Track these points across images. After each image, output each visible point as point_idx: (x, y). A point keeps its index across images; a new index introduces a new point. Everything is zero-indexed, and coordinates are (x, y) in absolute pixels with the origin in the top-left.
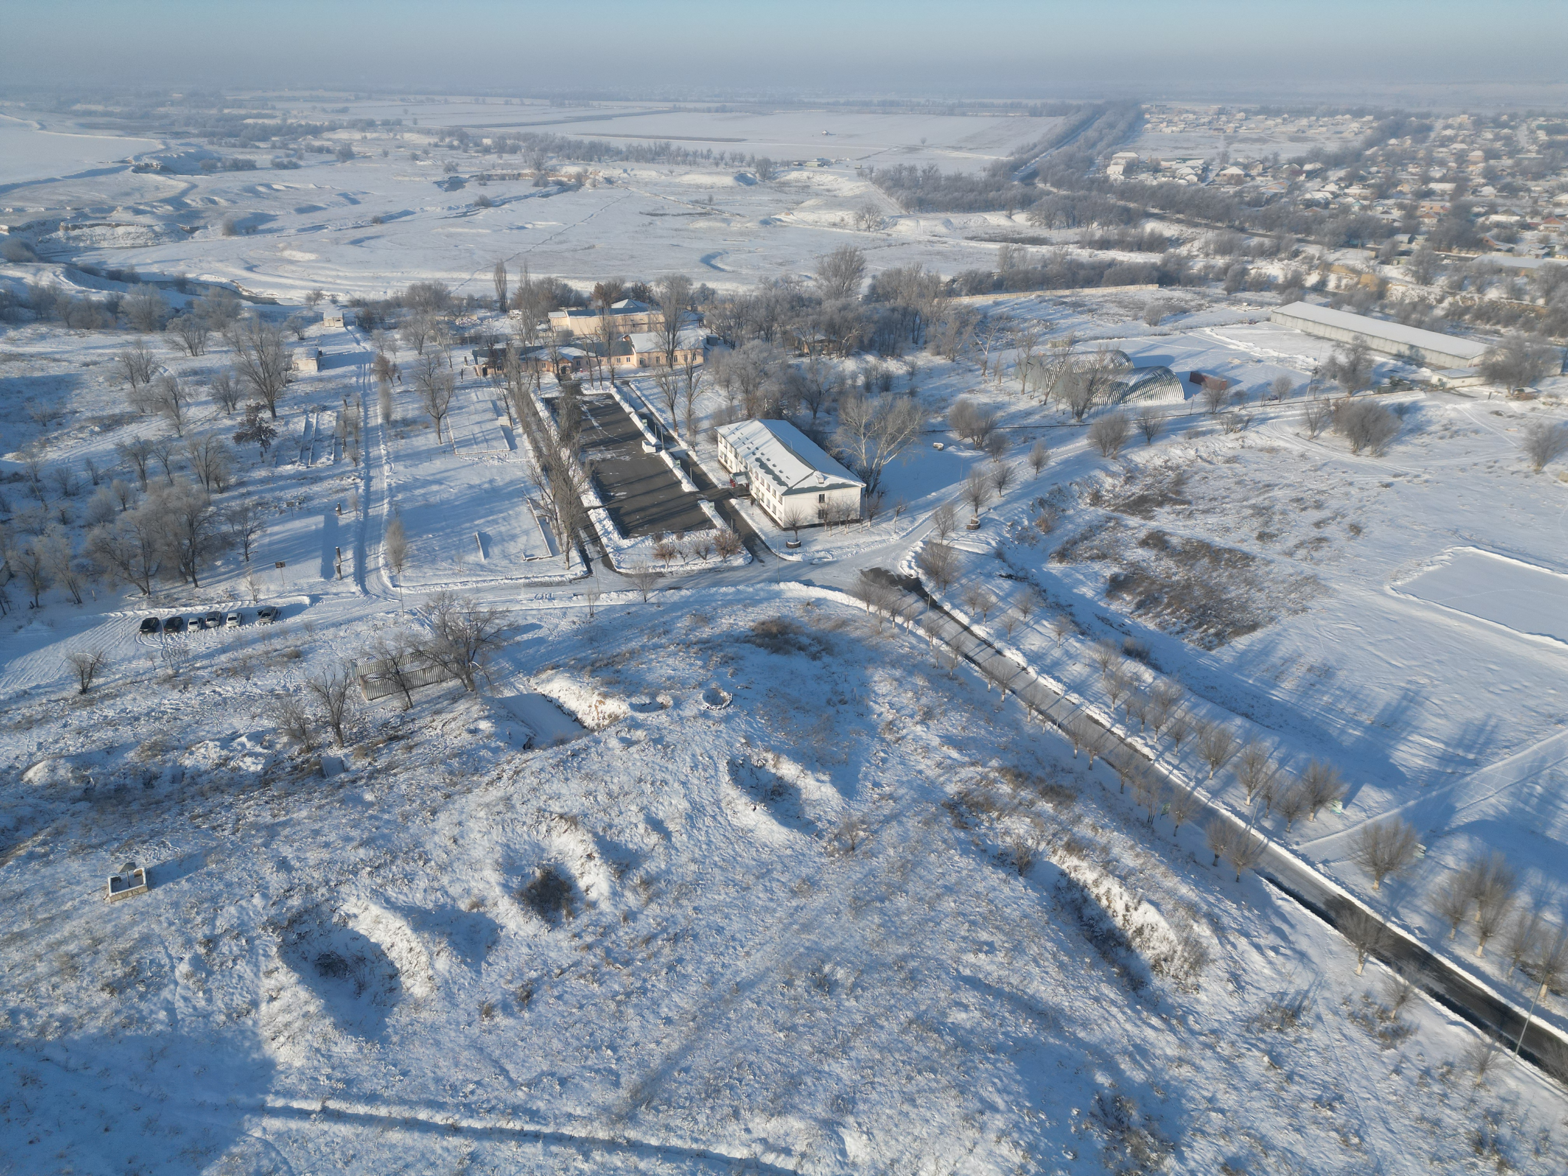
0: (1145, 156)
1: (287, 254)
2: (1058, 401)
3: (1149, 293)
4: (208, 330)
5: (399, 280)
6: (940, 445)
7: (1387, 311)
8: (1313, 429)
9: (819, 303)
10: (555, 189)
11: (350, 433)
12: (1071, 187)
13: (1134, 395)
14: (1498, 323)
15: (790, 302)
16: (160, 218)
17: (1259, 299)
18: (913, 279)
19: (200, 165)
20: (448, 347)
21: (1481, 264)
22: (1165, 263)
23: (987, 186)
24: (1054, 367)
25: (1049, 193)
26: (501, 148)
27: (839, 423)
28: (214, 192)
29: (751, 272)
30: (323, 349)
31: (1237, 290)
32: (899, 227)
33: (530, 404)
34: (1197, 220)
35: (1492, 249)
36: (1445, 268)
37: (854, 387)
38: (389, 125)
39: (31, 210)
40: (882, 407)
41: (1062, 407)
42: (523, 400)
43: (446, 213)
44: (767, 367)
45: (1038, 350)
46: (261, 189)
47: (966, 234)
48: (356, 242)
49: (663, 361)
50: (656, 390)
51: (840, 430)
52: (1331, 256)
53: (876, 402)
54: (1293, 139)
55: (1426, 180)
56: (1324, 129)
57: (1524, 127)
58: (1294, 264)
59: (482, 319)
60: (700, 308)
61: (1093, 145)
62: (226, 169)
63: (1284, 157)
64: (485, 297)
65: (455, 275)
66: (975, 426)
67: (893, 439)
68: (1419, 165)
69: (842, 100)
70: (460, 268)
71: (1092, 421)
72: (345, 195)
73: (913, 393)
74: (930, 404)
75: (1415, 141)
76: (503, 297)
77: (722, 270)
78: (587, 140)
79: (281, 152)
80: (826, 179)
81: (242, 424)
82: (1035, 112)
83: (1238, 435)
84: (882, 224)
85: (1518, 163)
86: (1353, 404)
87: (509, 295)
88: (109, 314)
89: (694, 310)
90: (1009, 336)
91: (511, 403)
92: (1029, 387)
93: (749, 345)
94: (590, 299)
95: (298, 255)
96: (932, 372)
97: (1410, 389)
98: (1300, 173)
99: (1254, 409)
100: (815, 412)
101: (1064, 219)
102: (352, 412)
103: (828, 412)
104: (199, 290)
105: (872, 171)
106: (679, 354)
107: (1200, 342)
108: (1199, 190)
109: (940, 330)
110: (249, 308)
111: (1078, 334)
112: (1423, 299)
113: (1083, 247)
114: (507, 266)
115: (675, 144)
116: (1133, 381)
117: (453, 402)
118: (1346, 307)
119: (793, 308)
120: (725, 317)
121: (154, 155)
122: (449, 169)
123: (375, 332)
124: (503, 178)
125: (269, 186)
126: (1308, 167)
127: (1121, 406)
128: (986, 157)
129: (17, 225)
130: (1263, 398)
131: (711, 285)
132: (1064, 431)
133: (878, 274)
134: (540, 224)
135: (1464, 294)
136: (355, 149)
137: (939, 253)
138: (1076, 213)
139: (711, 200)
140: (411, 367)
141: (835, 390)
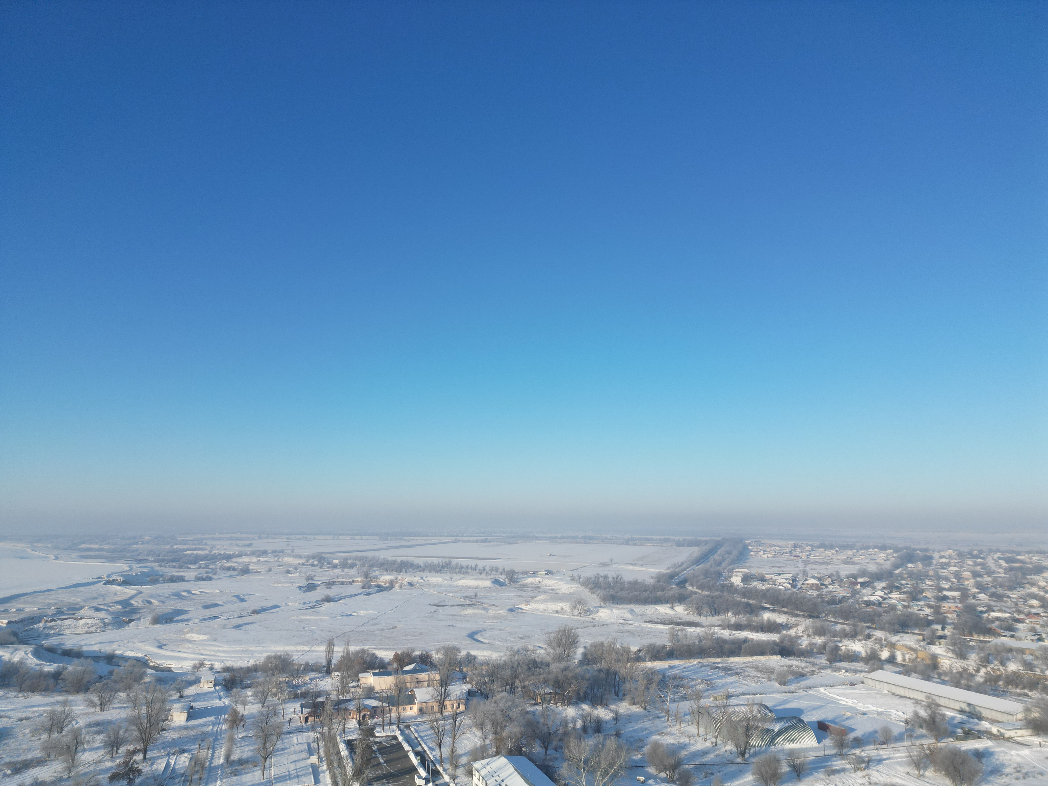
0: (754, 571)
1: (188, 636)
2: (725, 743)
3: (775, 661)
4: (118, 691)
5: (260, 652)
6: (642, 779)
7: (943, 677)
8: (919, 769)
9: (548, 665)
10: (374, 590)
11: (197, 771)
12: (709, 589)
13: (780, 739)
14: (1024, 688)
15: (528, 665)
16: (111, 613)
17: (853, 668)
18: (611, 648)
19: (148, 579)
20: (284, 701)
21: (996, 645)
22: (782, 641)
23: (655, 588)
24: (718, 715)
25: (696, 593)
26: (344, 565)
27: (565, 759)
28: (152, 596)
29: (501, 644)
30: (194, 704)
31: (835, 661)
32: (599, 614)
33: (336, 745)
34: (796, 612)
35: (999, 635)
36: (972, 648)
37: (574, 729)
38: (275, 553)
39: (28, 610)
40: (596, 746)
41: (729, 748)
42: (331, 741)
43: (301, 606)
44: (511, 714)
45: (704, 702)
46: (184, 594)
47: (645, 619)
48: (237, 627)
49: (436, 709)
50: (429, 732)
51: (565, 765)
52: (894, 639)
53: (591, 742)
54: (846, 563)
55: (941, 589)
56: (864, 557)
57: (990, 558)
58: (870, 643)
59: (312, 680)
60: (465, 669)
61: (720, 564)
62: (164, 581)
63: (843, 573)
64: (317, 663)
65: (300, 648)
66: (666, 762)
67: (606, 773)
68: (932, 580)
69: (559, 536)
70: (303, 643)
71: (753, 760)
72: (238, 597)
73: (618, 735)
74: (631, 743)
75: (924, 565)
76: (329, 663)
77: (482, 642)
78: (399, 559)
79: (203, 571)
80: (550, 582)
81: (119, 766)
82: (679, 544)
83: (864, 773)
84: (588, 611)
85: (995, 580)
86: (941, 749)
87: (334, 662)
88: (52, 681)
89: (461, 671)
90: (683, 691)
91: (321, 744)
92: (702, 731)
93: (498, 696)
94: (389, 664)
95: (196, 637)
96: (630, 718)
97: (979, 738)
98: (857, 583)
99: (869, 751)
100: (546, 750)
101: (708, 610)
102: (203, 754)
103: (556, 750)
104: (121, 662)
105: (580, 578)
106: (448, 703)
107: (819, 698)
108: (794, 593)
109: (633, 686)
110: (151, 674)
111: (731, 691)
112: (965, 670)
113: (724, 629)
114: (335, 641)
115: (454, 562)
116: (777, 727)
117: (279, 745)
118: (914, 675)
119: (529, 669)
120: (482, 676)
121: (120, 574)
122: (308, 579)
123: (235, 690)
124: (342, 583)
125: (189, 592)
126: (860, 580)
127: (772, 748)
128: (653, 570)
129: (14, 619)
130: (874, 742)
131: (473, 653)
132: (734, 768)
133: (588, 645)
134: (362, 613)
135: (992, 666)
136: (251, 568)
137: (628, 631)
138: (716, 606)
139: (476, 596)
140: (254, 717)
141: (561, 731)
